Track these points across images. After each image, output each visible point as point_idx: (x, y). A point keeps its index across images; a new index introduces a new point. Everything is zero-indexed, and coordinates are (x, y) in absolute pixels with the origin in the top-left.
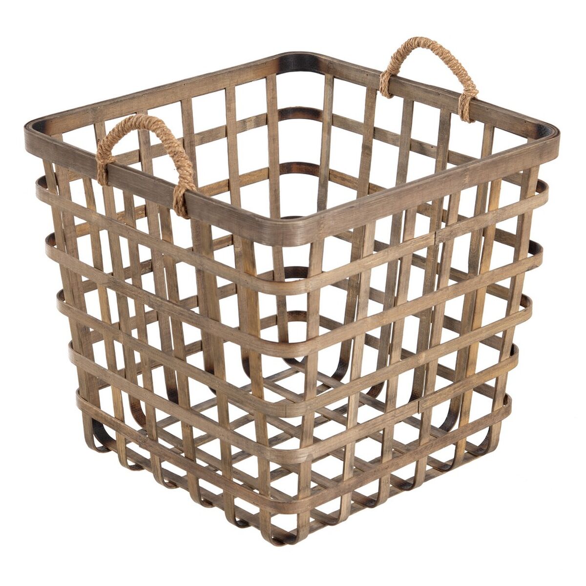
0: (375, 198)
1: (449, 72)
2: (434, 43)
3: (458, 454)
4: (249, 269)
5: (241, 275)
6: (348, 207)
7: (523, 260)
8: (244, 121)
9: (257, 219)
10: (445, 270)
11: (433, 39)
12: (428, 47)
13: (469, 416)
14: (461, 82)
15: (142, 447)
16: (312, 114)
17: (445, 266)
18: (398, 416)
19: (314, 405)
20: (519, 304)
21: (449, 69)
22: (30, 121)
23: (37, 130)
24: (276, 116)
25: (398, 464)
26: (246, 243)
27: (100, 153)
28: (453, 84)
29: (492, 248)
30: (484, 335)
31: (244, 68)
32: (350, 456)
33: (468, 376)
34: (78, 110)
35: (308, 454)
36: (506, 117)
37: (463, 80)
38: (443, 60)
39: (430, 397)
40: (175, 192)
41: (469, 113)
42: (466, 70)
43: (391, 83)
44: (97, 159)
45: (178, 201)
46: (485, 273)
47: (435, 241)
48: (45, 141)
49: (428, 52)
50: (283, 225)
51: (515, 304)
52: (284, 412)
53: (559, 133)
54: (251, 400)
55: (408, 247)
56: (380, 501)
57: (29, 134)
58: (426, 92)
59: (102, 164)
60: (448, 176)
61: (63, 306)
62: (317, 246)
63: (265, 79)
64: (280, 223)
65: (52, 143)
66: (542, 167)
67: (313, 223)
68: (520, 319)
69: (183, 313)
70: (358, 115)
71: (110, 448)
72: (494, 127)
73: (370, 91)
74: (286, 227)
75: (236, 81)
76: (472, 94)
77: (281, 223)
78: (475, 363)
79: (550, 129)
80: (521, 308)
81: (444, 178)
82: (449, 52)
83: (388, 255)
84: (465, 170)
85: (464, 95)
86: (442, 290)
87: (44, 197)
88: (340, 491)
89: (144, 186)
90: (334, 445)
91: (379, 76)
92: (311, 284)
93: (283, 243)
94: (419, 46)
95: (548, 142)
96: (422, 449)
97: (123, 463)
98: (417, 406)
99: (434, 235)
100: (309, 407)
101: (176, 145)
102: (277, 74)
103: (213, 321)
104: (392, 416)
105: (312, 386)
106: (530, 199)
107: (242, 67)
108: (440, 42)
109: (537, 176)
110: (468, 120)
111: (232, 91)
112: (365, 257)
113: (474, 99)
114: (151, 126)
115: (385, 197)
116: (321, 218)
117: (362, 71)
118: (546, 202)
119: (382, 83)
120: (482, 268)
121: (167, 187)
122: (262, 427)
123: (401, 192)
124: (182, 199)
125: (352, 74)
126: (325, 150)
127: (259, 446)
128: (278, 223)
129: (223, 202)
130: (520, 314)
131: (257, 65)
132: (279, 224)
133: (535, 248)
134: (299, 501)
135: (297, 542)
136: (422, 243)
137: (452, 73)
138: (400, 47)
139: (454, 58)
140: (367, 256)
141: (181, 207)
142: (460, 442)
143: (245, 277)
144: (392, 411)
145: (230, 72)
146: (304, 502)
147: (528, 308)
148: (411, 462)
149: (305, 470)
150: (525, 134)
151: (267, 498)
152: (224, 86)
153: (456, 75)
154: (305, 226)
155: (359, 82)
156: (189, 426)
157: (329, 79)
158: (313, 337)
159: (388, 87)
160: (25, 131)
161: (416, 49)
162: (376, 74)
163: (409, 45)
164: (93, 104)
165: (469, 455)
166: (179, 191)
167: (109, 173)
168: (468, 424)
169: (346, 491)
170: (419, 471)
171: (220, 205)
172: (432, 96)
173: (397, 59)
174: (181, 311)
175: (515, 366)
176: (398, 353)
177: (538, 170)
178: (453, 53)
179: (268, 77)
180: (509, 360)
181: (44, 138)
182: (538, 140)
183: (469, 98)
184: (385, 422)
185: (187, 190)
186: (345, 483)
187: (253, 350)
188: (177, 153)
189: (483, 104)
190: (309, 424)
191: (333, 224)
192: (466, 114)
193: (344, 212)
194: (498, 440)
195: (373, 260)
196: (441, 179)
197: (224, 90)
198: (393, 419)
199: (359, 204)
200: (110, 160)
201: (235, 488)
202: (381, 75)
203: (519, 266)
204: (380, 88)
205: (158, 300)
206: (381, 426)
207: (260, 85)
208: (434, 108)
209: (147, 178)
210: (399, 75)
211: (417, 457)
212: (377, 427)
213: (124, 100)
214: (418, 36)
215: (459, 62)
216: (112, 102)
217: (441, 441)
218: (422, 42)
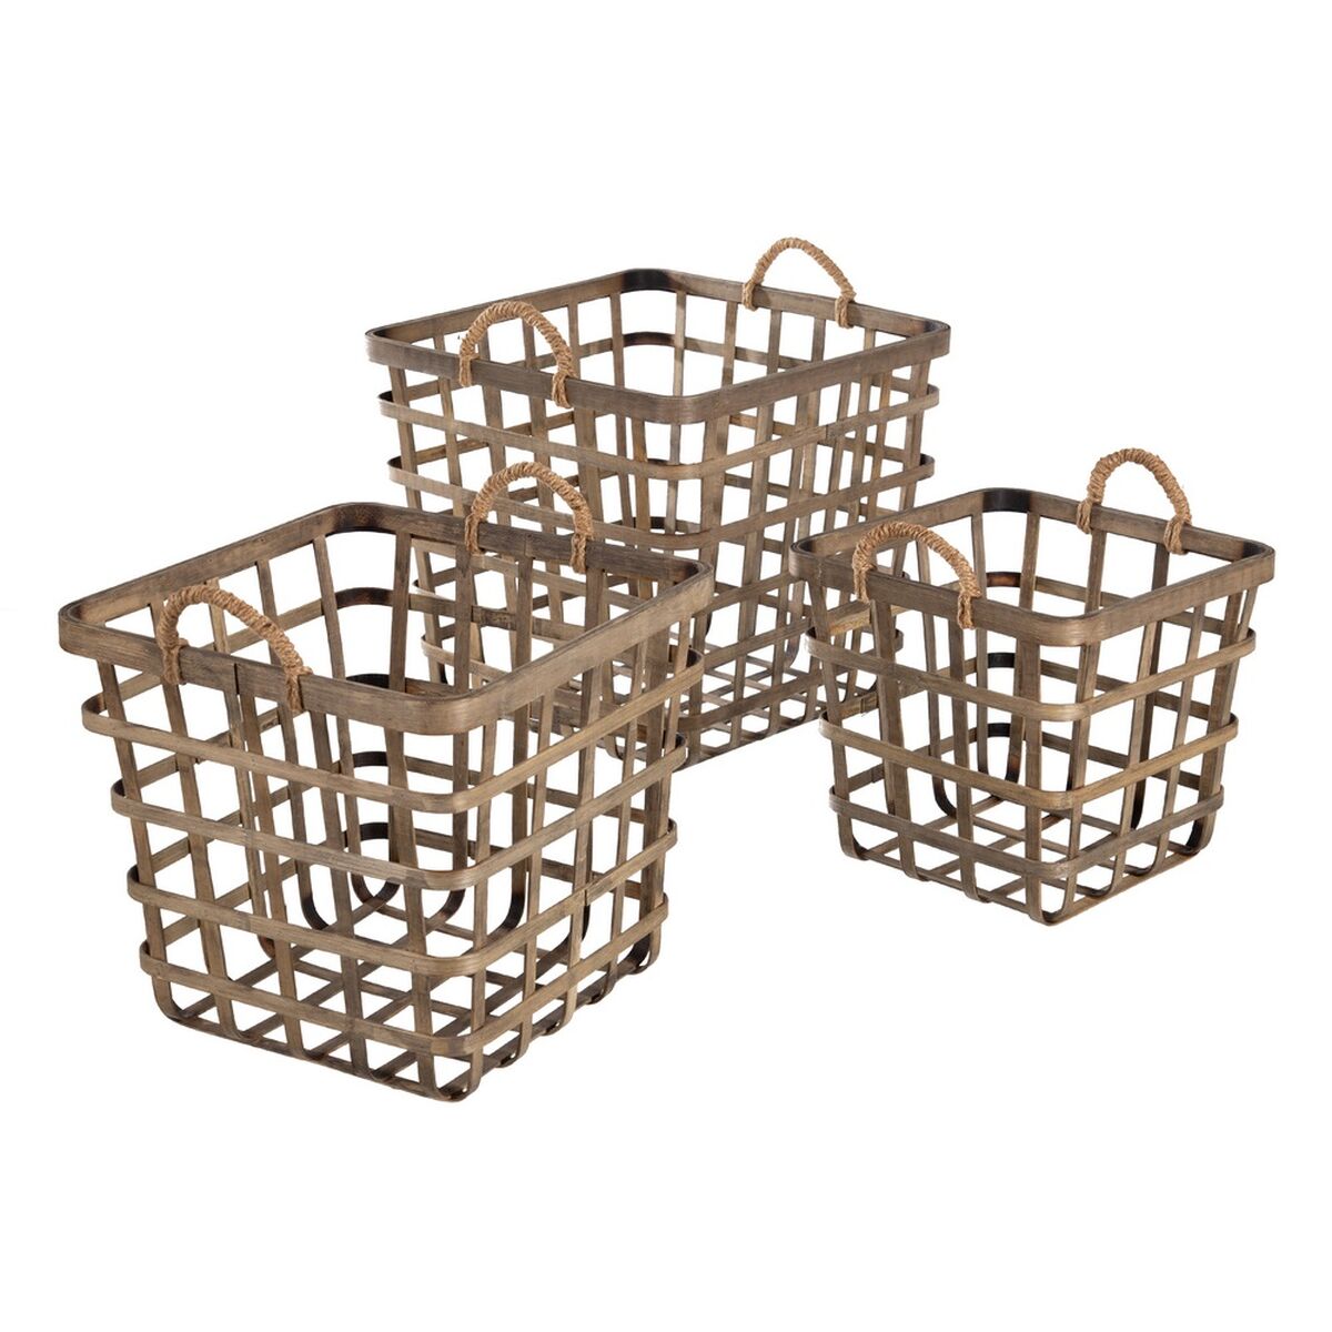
1: (824, 273)
8: (588, 346)
12: (800, 247)
14: (838, 284)
16: (662, 339)
23: (386, 338)
24: (622, 342)
28: (829, 289)
37: (840, 281)
38: (816, 260)
41: (847, 318)
42: (842, 270)
43: (754, 294)
49: (799, 253)
53: (949, 329)
58: (796, 299)
63: (609, 298)
66: (932, 365)
70: (717, 335)
72: (875, 331)
73: (731, 306)
76: (849, 297)
79: (939, 326)
82: (822, 251)
85: (840, 298)
87: (388, 413)
91: (741, 287)
94: (788, 247)
102: (622, 293)
108: (812, 240)
109: (927, 380)
110: (846, 325)
111: (575, 309)
113: (852, 302)
118: (937, 402)
119: (744, 294)
125: (709, 288)
126: (678, 378)
133: (924, 460)
137: (827, 275)
138: (766, 251)
152: (566, 303)
157: (681, 297)
159: (752, 299)
161: (784, 252)
162: (738, 286)
173: (763, 265)
179: (613, 295)
183: (846, 302)
185: (567, 377)
192: (843, 319)
197: (567, 308)
202: (743, 286)
204: (743, 300)
207: (604, 304)
210: (763, 284)
218: (792, 243)
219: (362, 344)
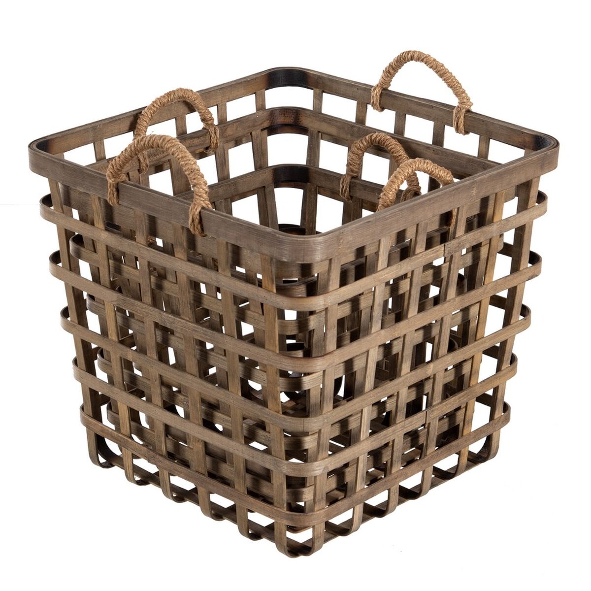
0: (390, 212)
1: (444, 85)
2: (428, 56)
3: (461, 462)
4: (267, 286)
5: (259, 291)
6: (365, 221)
7: (523, 269)
9: (277, 235)
10: (452, 282)
11: (426, 53)
12: (422, 61)
13: (472, 424)
14: (456, 95)
15: (151, 463)
17: (452, 278)
18: (408, 427)
19: (330, 418)
20: (520, 313)
21: (444, 82)
22: (33, 140)
23: (43, 150)
25: (406, 474)
26: (265, 259)
27: (111, 173)
28: (447, 97)
29: (495, 259)
30: (488, 346)
31: (235, 84)
32: (362, 468)
33: (471, 385)
34: (78, 129)
35: (324, 467)
36: (502, 128)
37: (457, 92)
38: (437, 73)
39: (437, 407)
40: (191, 210)
41: (464, 125)
42: (460, 82)
43: (382, 97)
44: (108, 178)
45: (195, 219)
46: (489, 283)
47: (444, 253)
48: (51, 160)
49: (421, 65)
50: (304, 241)
51: (516, 313)
52: (302, 426)
53: (558, 144)
54: (268, 415)
55: (419, 260)
56: (389, 510)
57: (34, 154)
58: (419, 105)
59: (114, 182)
60: (457, 189)
61: (67, 324)
62: (336, 261)
63: (254, 95)
64: (301, 239)
65: (59, 163)
66: (542, 177)
67: (333, 238)
68: (521, 328)
69: (197, 330)
71: (114, 464)
72: (490, 139)
73: (360, 105)
74: (307, 243)
75: (227, 97)
76: (466, 106)
77: (303, 239)
78: (478, 373)
79: (548, 140)
80: (521, 317)
81: (453, 190)
82: (443, 65)
83: (401, 268)
84: (473, 182)
85: (458, 107)
86: (449, 301)
87: (48, 216)
88: (353, 502)
89: (157, 205)
90: (348, 457)
91: (371, 90)
92: (330, 299)
93: (304, 259)
94: (412, 59)
95: (549, 152)
96: (428, 458)
97: (129, 478)
98: (425, 416)
99: (443, 248)
100: (326, 421)
101: (192, 163)
102: (266, 90)
103: (228, 337)
104: (402, 427)
105: (328, 399)
106: (531, 209)
107: (233, 83)
108: (434, 55)
109: (538, 187)
110: (463, 132)
111: (224, 107)
112: (379, 271)
113: (468, 111)
114: (165, 144)
115: (399, 211)
116: (340, 233)
117: (353, 85)
118: (545, 212)
119: (373, 96)
120: (486, 279)
121: (182, 205)
122: (279, 440)
123: (414, 205)
124: (198, 217)
125: (343, 89)
127: (275, 460)
128: (299, 239)
129: (241, 220)
130: (520, 323)
131: (248, 81)
132: (300, 241)
133: (535, 259)
134: (315, 513)
135: (312, 553)
136: (432, 255)
137: (447, 86)
138: (392, 60)
139: (448, 71)
140: (382, 270)
141: (197, 225)
142: (463, 451)
143: (264, 293)
144: (401, 422)
145: (221, 88)
146: (319, 514)
147: (528, 317)
148: (419, 471)
149: (320, 481)
150: (522, 145)
151: (282, 511)
152: (216, 102)
153: (451, 87)
154: (325, 241)
155: (349, 96)
156: (200, 441)
157: (318, 93)
158: (331, 351)
159: (380, 101)
160: (29, 151)
161: (408, 63)
162: (367, 88)
163: (402, 59)
164: (92, 123)
165: (470, 463)
166: (195, 209)
167: (120, 193)
168: (471, 432)
169: (359, 502)
170: (425, 479)
171: (238, 222)
172: (425, 109)
173: (389, 73)
174: (195, 327)
175: (515, 374)
176: (408, 365)
177: (539, 181)
178: (446, 66)
179: (258, 92)
180: (509, 368)
181: (50, 158)
182: (538, 151)
183: (464, 111)
184: (395, 433)
185: (203, 208)
186: (357, 494)
187: (271, 365)
188: (194, 170)
189: (478, 116)
190: (325, 436)
191: (351, 239)
192: (461, 127)
193: (361, 227)
194: (498, 448)
195: (387, 274)
196: (451, 191)
197: (216, 106)
198: (402, 430)
199: (376, 218)
200: (121, 179)
201: (249, 501)
202: (372, 89)
203: (520, 275)
204: (372, 102)
205: (171, 317)
206: (391, 437)
207: (250, 100)
208: (428, 121)
209: (161, 196)
210: (390, 88)
211: (424, 466)
212: (388, 438)
213: (122, 118)
214: (411, 50)
215: (453, 75)
216: (111, 120)
217: (446, 450)
218: (416, 56)
219: (24, 156)
